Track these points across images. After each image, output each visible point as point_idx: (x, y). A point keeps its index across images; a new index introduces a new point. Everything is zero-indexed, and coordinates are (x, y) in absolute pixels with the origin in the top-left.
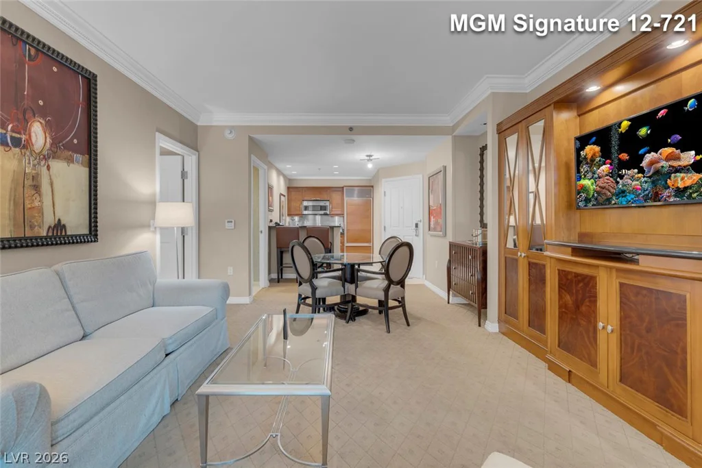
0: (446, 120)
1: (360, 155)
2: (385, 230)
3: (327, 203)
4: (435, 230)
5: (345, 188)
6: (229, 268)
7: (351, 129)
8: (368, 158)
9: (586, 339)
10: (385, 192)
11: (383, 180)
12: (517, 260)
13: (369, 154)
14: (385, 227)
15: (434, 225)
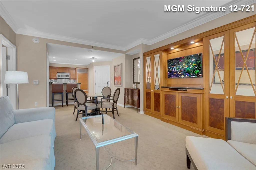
0: (124, 49)
1: (90, 57)
2: (95, 85)
3: (69, 74)
4: (117, 84)
5: (77, 68)
6: (35, 103)
7: (92, 47)
8: (93, 58)
9: (173, 111)
10: (95, 71)
11: (94, 66)
12: (150, 92)
13: (93, 57)
14: (95, 84)
15: (117, 82)
